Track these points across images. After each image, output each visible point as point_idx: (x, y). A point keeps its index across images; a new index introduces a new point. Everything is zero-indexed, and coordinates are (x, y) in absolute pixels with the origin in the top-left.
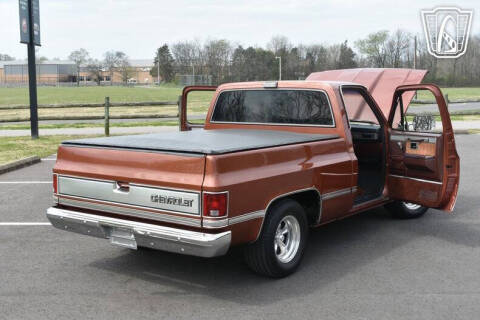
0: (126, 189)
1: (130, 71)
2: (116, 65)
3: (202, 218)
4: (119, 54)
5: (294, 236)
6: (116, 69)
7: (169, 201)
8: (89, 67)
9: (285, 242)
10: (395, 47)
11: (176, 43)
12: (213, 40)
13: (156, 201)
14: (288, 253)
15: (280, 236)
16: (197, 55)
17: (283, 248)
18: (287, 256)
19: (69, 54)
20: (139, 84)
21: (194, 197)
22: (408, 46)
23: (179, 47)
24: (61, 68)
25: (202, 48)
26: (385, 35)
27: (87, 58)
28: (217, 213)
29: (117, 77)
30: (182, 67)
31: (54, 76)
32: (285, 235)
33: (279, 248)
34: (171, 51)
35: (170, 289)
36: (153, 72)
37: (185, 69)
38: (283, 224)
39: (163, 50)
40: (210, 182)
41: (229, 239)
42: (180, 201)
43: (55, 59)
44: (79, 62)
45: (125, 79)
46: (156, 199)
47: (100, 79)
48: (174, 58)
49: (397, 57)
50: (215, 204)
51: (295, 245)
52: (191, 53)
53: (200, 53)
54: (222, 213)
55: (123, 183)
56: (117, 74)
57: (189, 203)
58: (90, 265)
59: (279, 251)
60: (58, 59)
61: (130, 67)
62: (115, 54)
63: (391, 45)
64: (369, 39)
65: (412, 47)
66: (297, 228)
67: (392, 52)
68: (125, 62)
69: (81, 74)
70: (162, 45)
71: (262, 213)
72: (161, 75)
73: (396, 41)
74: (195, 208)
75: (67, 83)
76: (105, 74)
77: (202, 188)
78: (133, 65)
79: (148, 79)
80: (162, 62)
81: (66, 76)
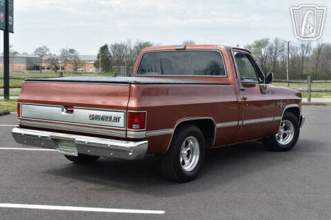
0: (71, 112)
1: (79, 63)
2: (69, 59)
3: (126, 131)
4: (72, 51)
5: (195, 152)
6: (69, 62)
7: (103, 118)
8: (49, 60)
9: (188, 156)
10: (274, 50)
11: (113, 44)
12: (140, 42)
13: (93, 119)
14: (190, 165)
15: (184, 152)
16: (129, 53)
17: (187, 162)
18: (189, 166)
19: (35, 50)
20: (85, 73)
21: (121, 115)
22: (283, 50)
23: (115, 47)
24: (29, 60)
25: (133, 48)
26: (266, 42)
27: (48, 53)
28: (138, 126)
29: (69, 68)
30: (118, 61)
31: (23, 66)
32: (189, 152)
33: (183, 160)
34: (110, 50)
35: (101, 187)
36: (96, 65)
37: (119, 63)
38: (187, 144)
39: (104, 49)
40: (133, 104)
41: (146, 147)
42: (111, 118)
43: (24, 54)
44: (42, 56)
45: (76, 69)
46: (93, 117)
47: (57, 68)
48: (112, 55)
49: (275, 58)
50: (136, 120)
51: (195, 159)
52: (124, 51)
53: (131, 52)
54: (142, 127)
55: (69, 107)
56: (70, 65)
57: (117, 119)
58: (43, 172)
59: (183, 163)
60: (26, 54)
61: (79, 60)
62: (68, 50)
63: (271, 49)
64: (255, 44)
65: (286, 51)
66: (197, 146)
67: (271, 54)
68: (76, 57)
69: (43, 65)
70: (103, 45)
71: (172, 131)
72: (102, 67)
73: (274, 46)
74: (121, 123)
75: (33, 71)
76: (61, 65)
77: (127, 108)
78: (82, 59)
79: (92, 69)
80: (102, 57)
81: (32, 66)
